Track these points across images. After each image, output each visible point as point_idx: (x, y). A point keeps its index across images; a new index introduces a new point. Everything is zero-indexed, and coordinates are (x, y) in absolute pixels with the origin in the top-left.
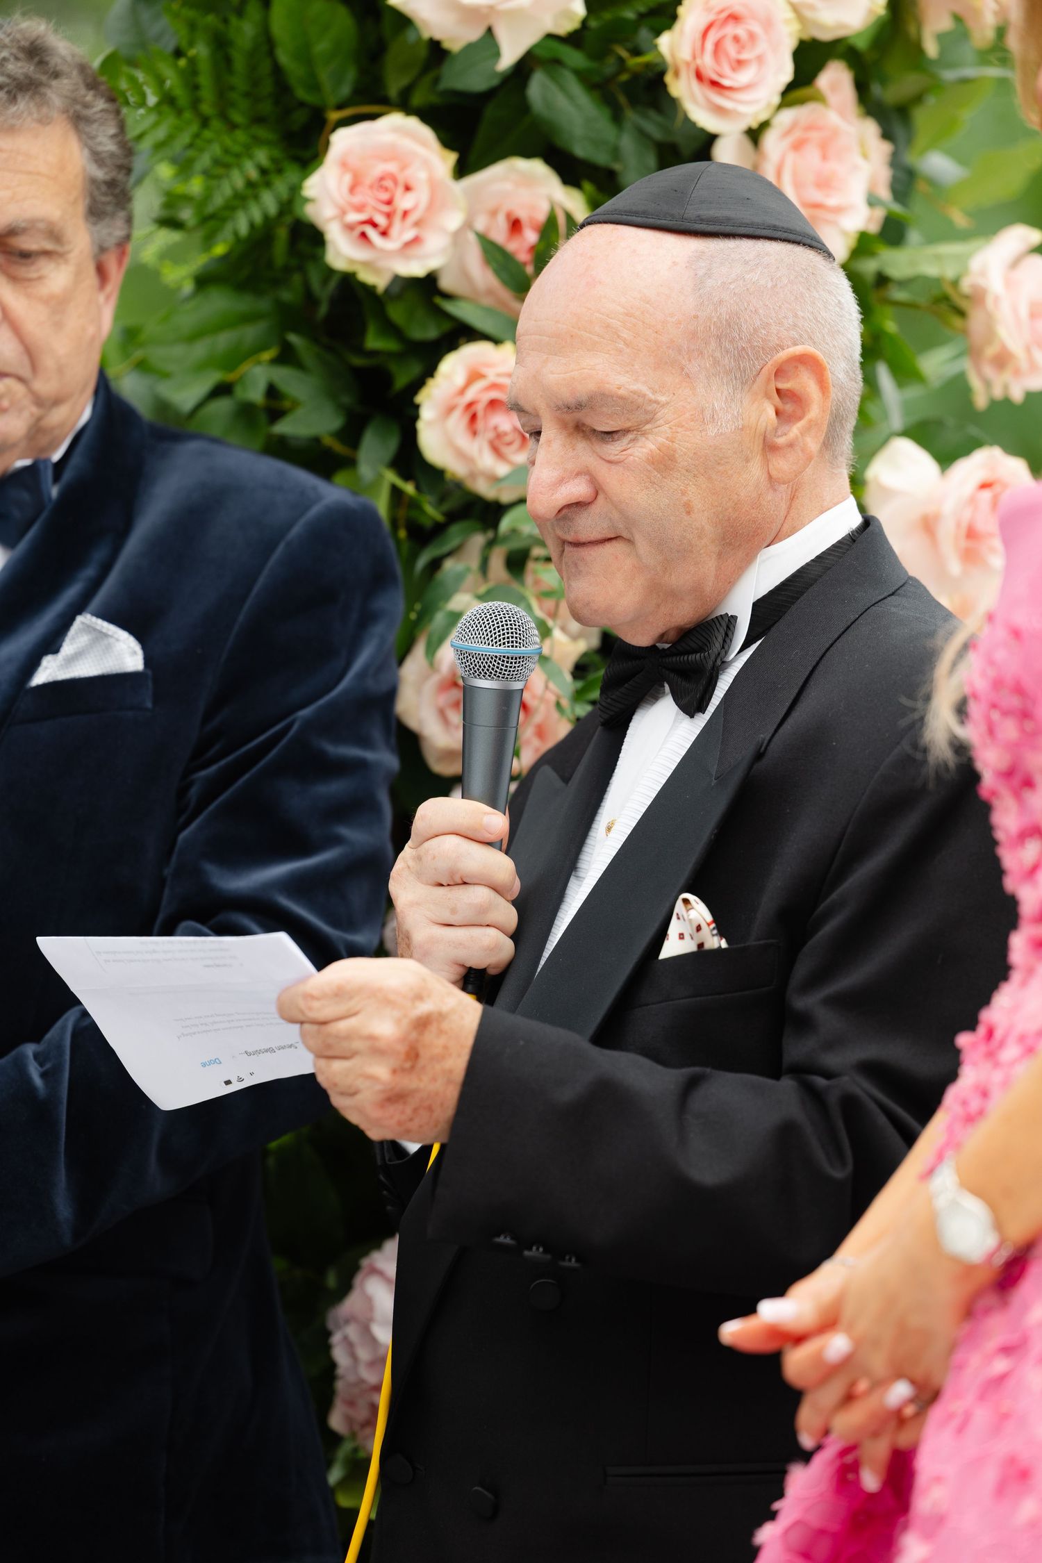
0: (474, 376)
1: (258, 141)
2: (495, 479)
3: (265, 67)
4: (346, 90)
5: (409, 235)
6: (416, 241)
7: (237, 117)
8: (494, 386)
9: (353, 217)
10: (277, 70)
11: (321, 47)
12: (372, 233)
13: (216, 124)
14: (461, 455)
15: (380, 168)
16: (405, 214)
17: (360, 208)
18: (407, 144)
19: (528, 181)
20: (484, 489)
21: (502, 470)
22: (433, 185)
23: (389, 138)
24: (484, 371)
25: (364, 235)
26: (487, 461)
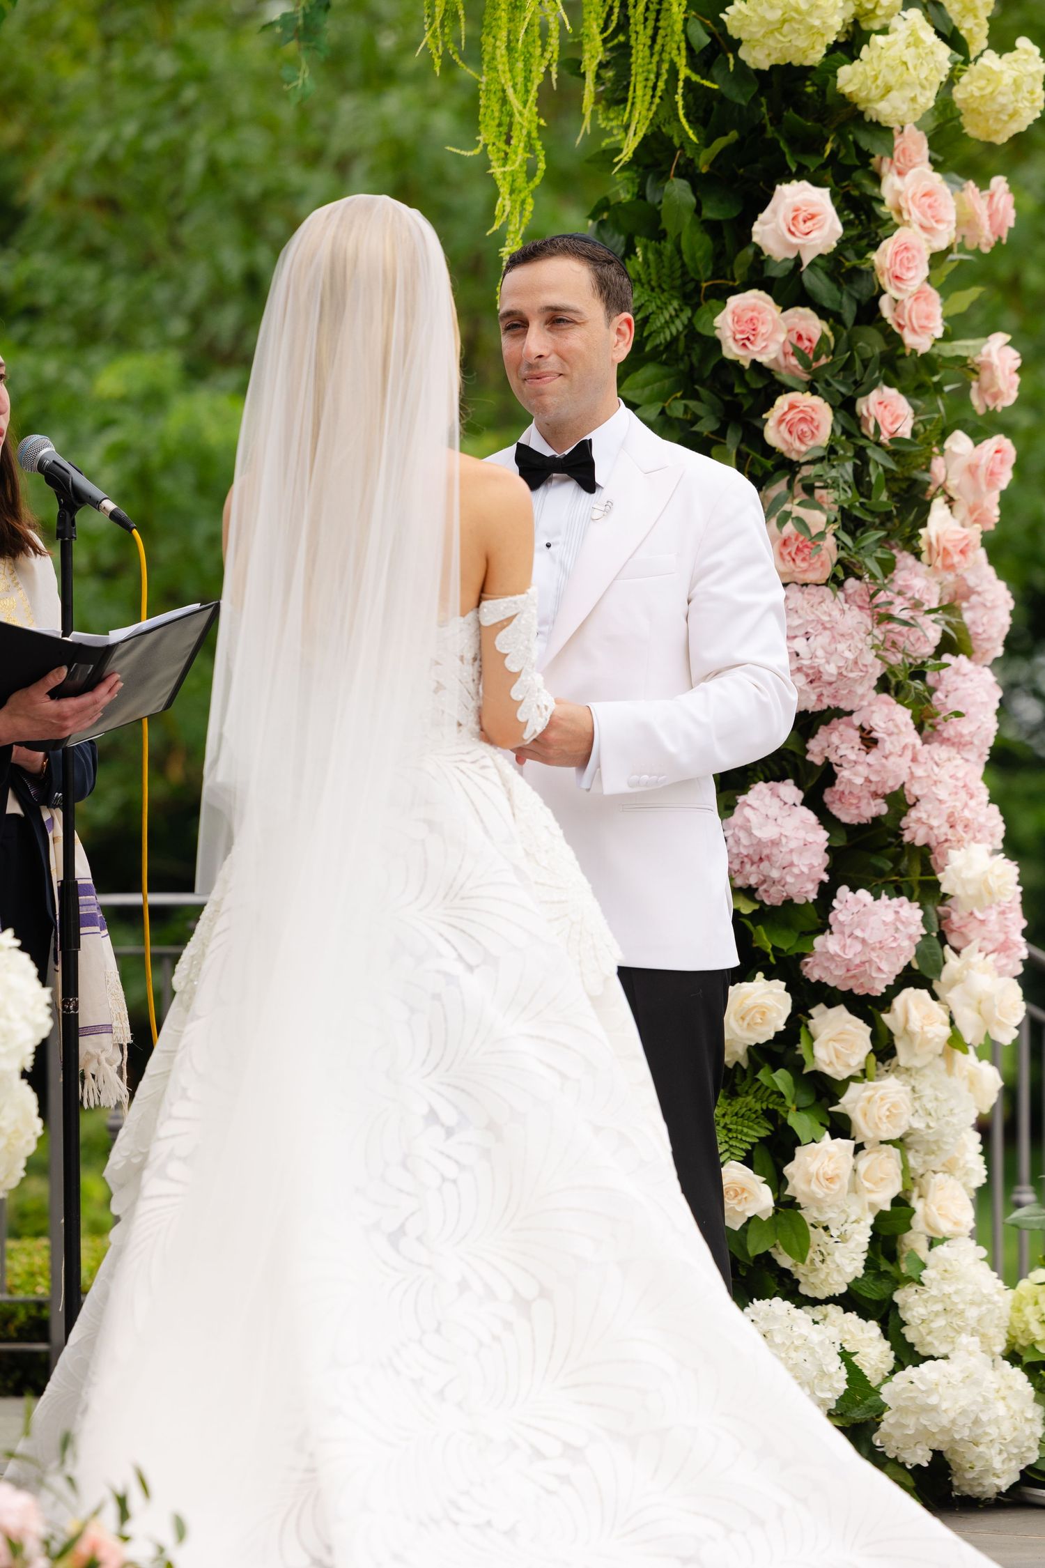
0: (792, 407)
1: (673, 297)
2: (799, 452)
3: (678, 264)
4: (709, 273)
5: (763, 344)
6: (765, 347)
7: (665, 286)
8: (802, 411)
9: (739, 336)
10: (683, 265)
11: (699, 254)
12: (747, 343)
13: (657, 290)
14: (786, 442)
15: (750, 314)
16: (763, 334)
17: (742, 332)
18: (761, 303)
19: (803, 318)
20: (794, 457)
21: (803, 448)
22: (774, 321)
23: (753, 301)
24: (798, 404)
25: (744, 345)
26: (797, 445)
